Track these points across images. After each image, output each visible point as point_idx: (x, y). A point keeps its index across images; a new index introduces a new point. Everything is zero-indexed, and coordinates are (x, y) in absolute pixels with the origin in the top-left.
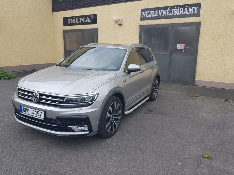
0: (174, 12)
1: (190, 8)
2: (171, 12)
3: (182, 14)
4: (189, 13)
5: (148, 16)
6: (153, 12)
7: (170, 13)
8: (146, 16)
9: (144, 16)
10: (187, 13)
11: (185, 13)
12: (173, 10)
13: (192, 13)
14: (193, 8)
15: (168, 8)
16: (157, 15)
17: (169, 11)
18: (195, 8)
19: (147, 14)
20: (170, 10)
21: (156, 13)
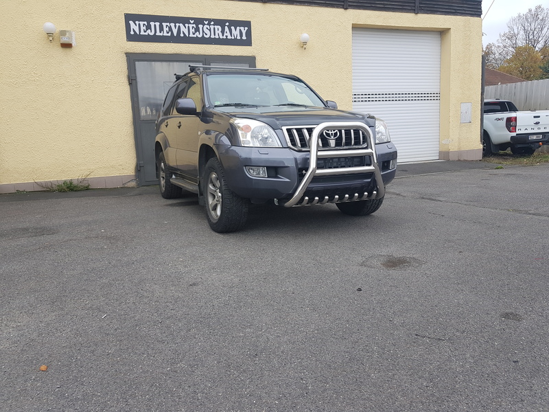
0: (203, 32)
1: (233, 28)
2: (197, 30)
3: (221, 37)
4: (233, 38)
5: (145, 32)
6: (157, 24)
7: (196, 32)
8: (140, 32)
9: (134, 30)
10: (229, 37)
11: (227, 36)
12: (201, 26)
13: (238, 38)
14: (238, 28)
15: (192, 22)
16: (168, 33)
17: (193, 27)
18: (242, 28)
19: (143, 28)
20: (194, 25)
21: (166, 29)
